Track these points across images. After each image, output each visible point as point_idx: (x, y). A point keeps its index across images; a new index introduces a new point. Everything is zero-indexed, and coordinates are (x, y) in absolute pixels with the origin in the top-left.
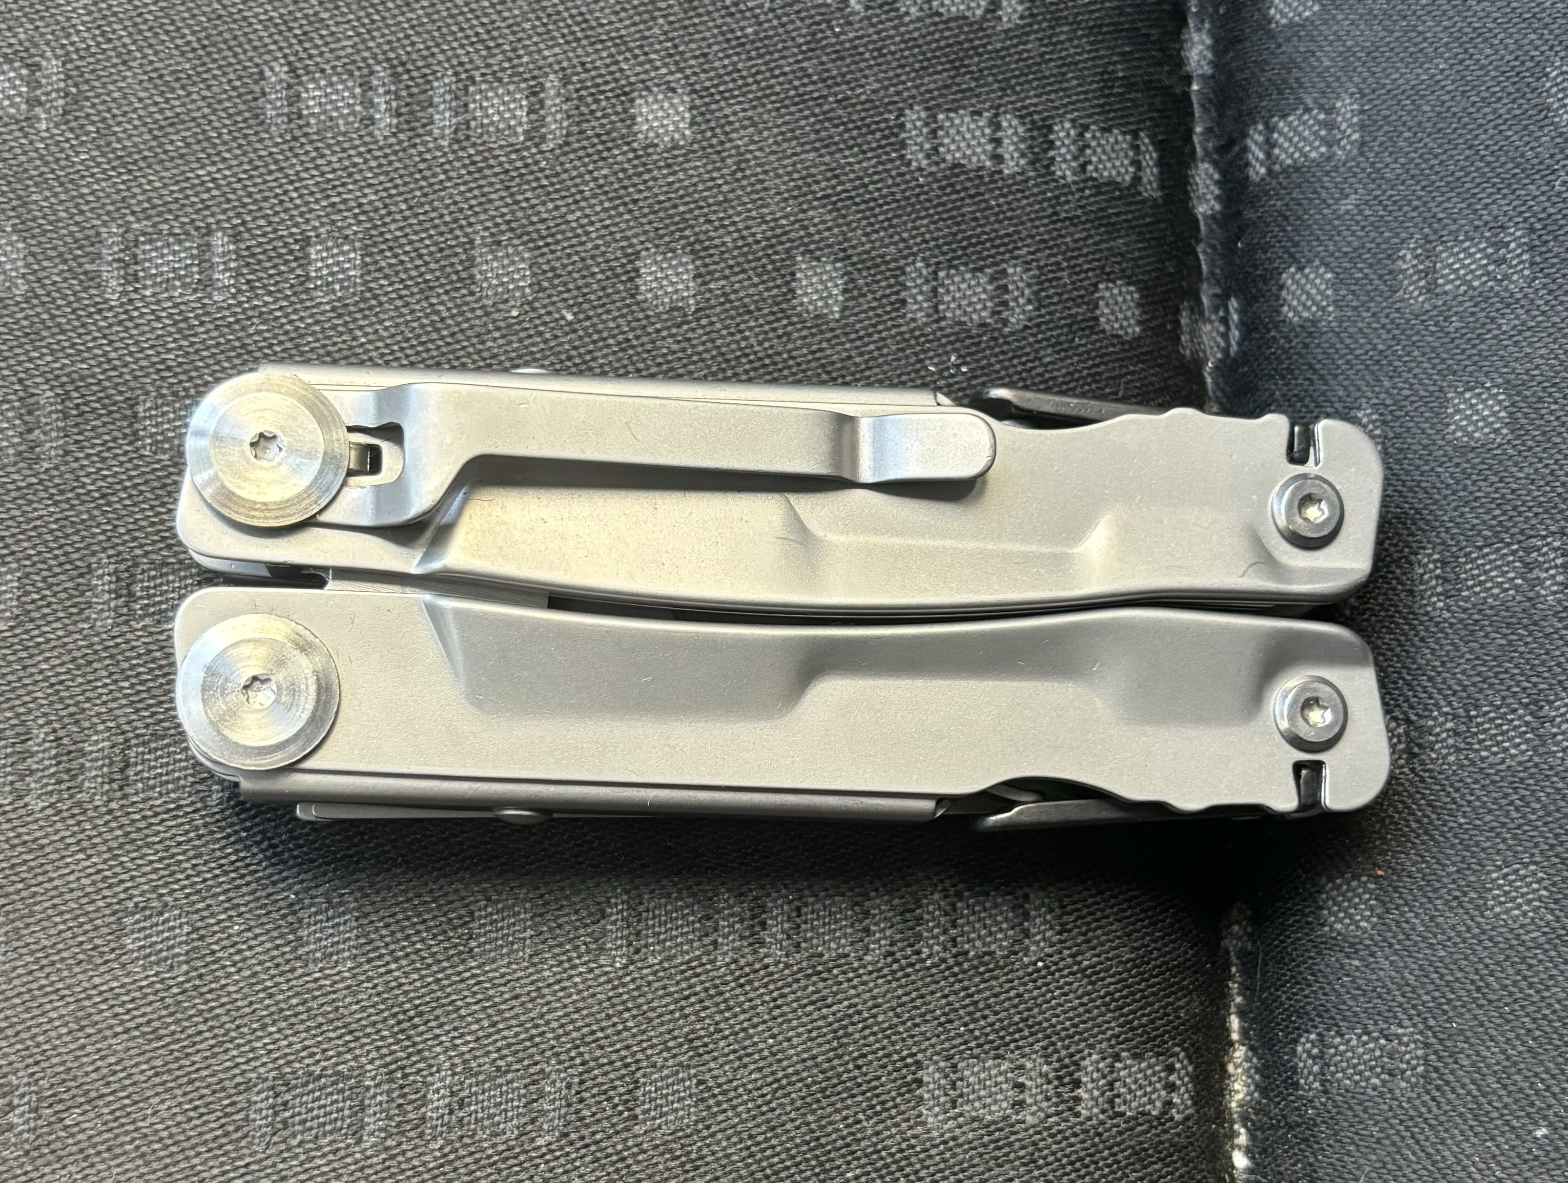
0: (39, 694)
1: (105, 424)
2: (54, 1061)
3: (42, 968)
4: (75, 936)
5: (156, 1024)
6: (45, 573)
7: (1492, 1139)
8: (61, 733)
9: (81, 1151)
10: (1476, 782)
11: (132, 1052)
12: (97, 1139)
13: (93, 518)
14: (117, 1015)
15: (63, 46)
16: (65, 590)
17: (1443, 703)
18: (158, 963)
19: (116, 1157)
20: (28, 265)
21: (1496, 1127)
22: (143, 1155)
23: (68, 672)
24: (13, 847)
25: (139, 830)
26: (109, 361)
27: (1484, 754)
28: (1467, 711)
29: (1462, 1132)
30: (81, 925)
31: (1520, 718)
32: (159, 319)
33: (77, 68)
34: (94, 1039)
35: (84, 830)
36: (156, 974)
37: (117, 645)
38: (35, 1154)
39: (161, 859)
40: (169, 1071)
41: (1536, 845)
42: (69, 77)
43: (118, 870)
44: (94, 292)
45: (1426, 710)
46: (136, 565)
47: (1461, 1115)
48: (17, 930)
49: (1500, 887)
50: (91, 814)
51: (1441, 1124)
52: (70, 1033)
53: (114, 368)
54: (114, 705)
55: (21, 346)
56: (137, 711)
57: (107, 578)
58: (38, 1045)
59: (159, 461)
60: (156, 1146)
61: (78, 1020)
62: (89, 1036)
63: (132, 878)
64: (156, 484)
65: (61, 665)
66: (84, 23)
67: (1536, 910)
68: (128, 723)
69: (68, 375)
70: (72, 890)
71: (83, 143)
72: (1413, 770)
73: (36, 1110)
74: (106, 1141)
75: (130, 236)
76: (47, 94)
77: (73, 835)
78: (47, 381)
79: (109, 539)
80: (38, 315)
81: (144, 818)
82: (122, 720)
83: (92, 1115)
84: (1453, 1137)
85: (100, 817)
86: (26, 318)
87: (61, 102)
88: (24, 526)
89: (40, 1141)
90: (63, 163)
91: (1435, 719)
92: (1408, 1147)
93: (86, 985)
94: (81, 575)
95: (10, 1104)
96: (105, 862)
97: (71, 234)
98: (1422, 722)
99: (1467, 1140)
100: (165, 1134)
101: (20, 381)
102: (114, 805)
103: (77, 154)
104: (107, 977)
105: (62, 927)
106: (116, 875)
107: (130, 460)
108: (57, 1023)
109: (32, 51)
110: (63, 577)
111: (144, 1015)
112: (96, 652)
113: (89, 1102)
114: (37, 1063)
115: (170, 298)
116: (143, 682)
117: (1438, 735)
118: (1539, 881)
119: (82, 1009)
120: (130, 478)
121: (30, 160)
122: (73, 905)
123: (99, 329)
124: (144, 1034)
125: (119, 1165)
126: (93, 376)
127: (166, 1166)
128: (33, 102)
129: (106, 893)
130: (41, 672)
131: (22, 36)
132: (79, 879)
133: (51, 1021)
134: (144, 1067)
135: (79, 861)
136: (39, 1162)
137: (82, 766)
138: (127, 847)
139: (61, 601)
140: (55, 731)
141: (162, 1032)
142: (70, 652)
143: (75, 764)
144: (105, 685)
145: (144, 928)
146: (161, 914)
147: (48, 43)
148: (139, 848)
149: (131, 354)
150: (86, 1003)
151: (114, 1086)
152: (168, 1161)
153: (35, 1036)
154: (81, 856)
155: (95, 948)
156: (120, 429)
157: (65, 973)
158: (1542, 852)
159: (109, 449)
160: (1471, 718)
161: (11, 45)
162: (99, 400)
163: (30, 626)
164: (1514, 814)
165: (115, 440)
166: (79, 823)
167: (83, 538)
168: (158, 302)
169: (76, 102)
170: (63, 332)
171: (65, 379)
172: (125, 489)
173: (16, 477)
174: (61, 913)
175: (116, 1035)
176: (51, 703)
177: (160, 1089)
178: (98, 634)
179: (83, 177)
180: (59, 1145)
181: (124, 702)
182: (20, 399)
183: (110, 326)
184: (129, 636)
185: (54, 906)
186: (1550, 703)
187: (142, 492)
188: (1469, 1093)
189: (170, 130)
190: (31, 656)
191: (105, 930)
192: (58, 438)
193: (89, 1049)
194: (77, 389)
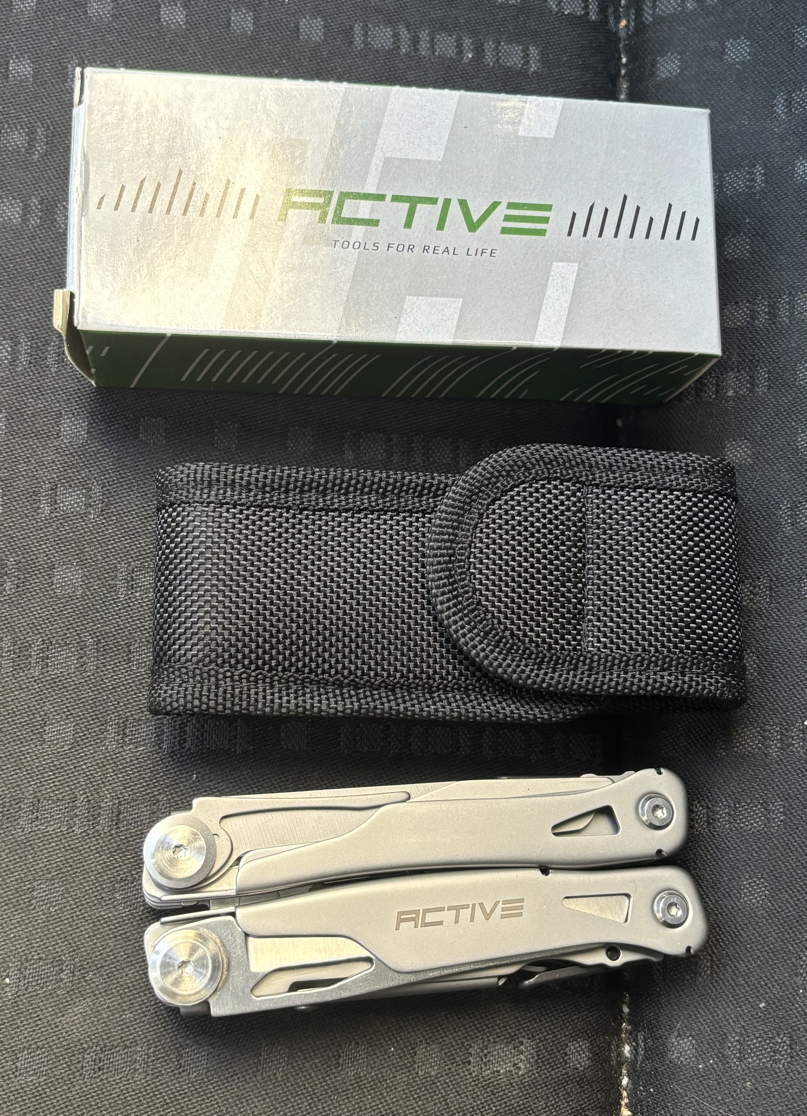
0: (81, 780)
1: (116, 655)
2: (82, 950)
3: (78, 907)
4: (93, 893)
5: (128, 934)
6: (86, 724)
7: (740, 1007)
8: (90, 798)
9: (93, 992)
10: (738, 838)
11: (117, 947)
12: (100, 987)
13: (109, 698)
14: (111, 929)
15: (102, 480)
16: (95, 732)
17: (724, 800)
18: (130, 906)
19: (108, 995)
20: (83, 581)
21: (742, 1001)
22: (120, 994)
23: (95, 769)
24: (67, 851)
25: (124, 843)
26: (119, 626)
27: (742, 825)
28: (735, 805)
29: (727, 1003)
30: (96, 887)
31: (759, 809)
32: (142, 607)
33: (108, 490)
34: (100, 940)
35: (99, 843)
36: (129, 911)
37: (117, 757)
38: (72, 993)
39: (133, 858)
40: (134, 956)
41: (764, 870)
42: (104, 494)
43: (114, 862)
44: (113, 594)
45: (716, 802)
46: (127, 720)
47: (726, 995)
48: (67, 889)
49: (747, 888)
50: (102, 836)
51: (717, 998)
52: (89, 937)
53: (121, 629)
54: (115, 785)
55: (79, 618)
56: (125, 788)
57: (114, 726)
58: (75, 942)
59: (139, 672)
60: (127, 990)
61: (93, 931)
62: (98, 939)
63: (120, 866)
64: (138, 683)
65: (92, 766)
66: (111, 469)
67: (763, 900)
68: (121, 794)
69: (100, 632)
70: (92, 871)
71: (110, 525)
72: (709, 831)
73: (73, 972)
74: (104, 987)
75: (130, 568)
76: (95, 502)
77: (94, 845)
78: (90, 635)
79: (116, 708)
80: (87, 604)
81: (126, 838)
82: (119, 793)
83: (98, 975)
84: (722, 1005)
85: (107, 837)
86: (81, 605)
87: (100, 505)
88: (77, 702)
89: (74, 987)
90: (101, 534)
91: (720, 807)
92: (702, 1009)
93: (97, 915)
94: (102, 725)
95: (61, 969)
96: (108, 858)
97: (103, 566)
98: (714, 808)
99: (729, 1007)
100: (131, 985)
101: (78, 634)
102: (113, 832)
103: (107, 530)
104: (107, 911)
105: (87, 888)
106: (113, 864)
107: (127, 672)
108: (84, 933)
109: (88, 482)
110: (94, 726)
111: (123, 929)
112: (108, 760)
113: (97, 969)
114: (74, 951)
115: (146, 597)
116: (128, 775)
117: (721, 815)
118: (765, 887)
119: (96, 926)
120: (126, 680)
121: (85, 532)
122: (93, 878)
123: (115, 611)
124: (123, 938)
125: (109, 999)
126: (111, 632)
127: (131, 1000)
128: (88, 505)
129: (108, 872)
130: (83, 769)
131: (83, 475)
132: (96, 866)
133: (81, 931)
134: (122, 953)
135: (96, 858)
136: (74, 997)
137: (100, 813)
138: (119, 851)
139: (93, 737)
140: (88, 797)
141: (131, 938)
142: (96, 760)
143: (96, 813)
144: (111, 776)
145: (125, 889)
146: (133, 883)
147: (95, 478)
148: (124, 852)
149: (129, 622)
150: (97, 923)
151: (108, 962)
152: (132, 997)
153: (74, 938)
154: (98, 855)
155: (102, 898)
156: (122, 657)
157: (88, 909)
158: (767, 873)
159: (117, 666)
160: (736, 808)
161: (78, 479)
162: (113, 644)
163: (79, 748)
164: (755, 855)
165: (120, 662)
166: (97, 840)
167: (104, 708)
168: (142, 599)
169: (107, 506)
170: (98, 612)
171: (98, 634)
172: (124, 685)
173: (75, 679)
174: (88, 882)
175: (110, 939)
176: (87, 784)
177: (129, 964)
178: (109, 752)
179: (109, 541)
180: (83, 989)
181: (119, 784)
182: (77, 643)
183: (120, 609)
184: (123, 753)
185: (84, 878)
186: (773, 803)
187: (131, 687)
188: (730, 985)
189: (149, 519)
190: (78, 762)
191: (107, 890)
192: (94, 661)
193: (98, 945)
194: (104, 638)
